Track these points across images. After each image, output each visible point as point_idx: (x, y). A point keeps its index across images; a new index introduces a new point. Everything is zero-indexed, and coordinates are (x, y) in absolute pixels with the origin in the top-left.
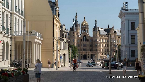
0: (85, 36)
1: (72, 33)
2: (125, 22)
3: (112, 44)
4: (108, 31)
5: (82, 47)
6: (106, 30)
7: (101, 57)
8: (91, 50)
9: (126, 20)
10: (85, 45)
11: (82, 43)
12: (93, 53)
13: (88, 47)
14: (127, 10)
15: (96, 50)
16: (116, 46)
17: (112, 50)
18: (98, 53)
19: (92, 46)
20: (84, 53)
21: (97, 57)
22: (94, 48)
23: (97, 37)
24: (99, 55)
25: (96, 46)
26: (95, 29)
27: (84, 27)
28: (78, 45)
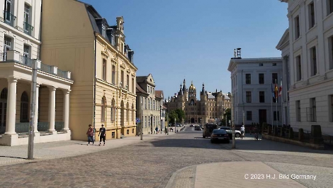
0: (193, 100)
1: (180, 97)
2: (237, 74)
3: (220, 107)
4: (216, 95)
5: (190, 111)
6: (213, 94)
7: (209, 121)
8: (199, 114)
9: (238, 71)
10: (192, 109)
11: (190, 107)
12: (200, 116)
13: (195, 111)
14: (240, 58)
15: (204, 114)
16: (224, 110)
17: (220, 114)
18: (205, 118)
19: (199, 109)
20: (191, 116)
21: (205, 120)
22: (202, 112)
23: (205, 101)
24: (207, 119)
25: (204, 109)
26: (202, 93)
27: (192, 91)
28: (186, 109)
